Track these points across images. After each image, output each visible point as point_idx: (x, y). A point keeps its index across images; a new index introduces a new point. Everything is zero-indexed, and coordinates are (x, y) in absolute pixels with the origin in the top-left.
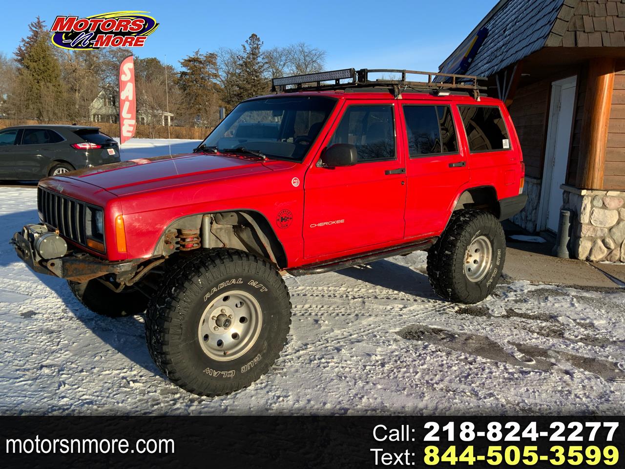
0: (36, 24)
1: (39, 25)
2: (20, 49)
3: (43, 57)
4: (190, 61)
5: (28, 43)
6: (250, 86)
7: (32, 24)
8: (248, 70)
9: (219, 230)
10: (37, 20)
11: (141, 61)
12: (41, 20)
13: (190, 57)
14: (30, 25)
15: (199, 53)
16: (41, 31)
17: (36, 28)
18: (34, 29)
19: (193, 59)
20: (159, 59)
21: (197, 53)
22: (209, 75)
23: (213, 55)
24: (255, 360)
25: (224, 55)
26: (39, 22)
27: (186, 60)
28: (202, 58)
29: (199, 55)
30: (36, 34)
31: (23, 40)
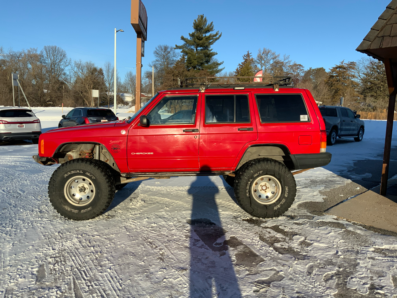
0: (246, 55)
1: (248, 55)
2: (237, 70)
3: (247, 73)
4: (337, 68)
5: (241, 66)
6: (379, 82)
7: (245, 56)
8: (379, 71)
9: (105, 153)
10: (247, 53)
11: (313, 70)
12: (249, 53)
13: (337, 66)
14: (244, 56)
15: (344, 63)
16: (249, 59)
17: (247, 57)
18: (245, 58)
19: (339, 66)
20: (324, 68)
21: (342, 63)
22: (349, 76)
23: (353, 63)
24: (89, 209)
25: (365, 62)
26: (248, 54)
27: (334, 68)
28: (346, 66)
29: (343, 64)
30: (246, 60)
31: (239, 65)
